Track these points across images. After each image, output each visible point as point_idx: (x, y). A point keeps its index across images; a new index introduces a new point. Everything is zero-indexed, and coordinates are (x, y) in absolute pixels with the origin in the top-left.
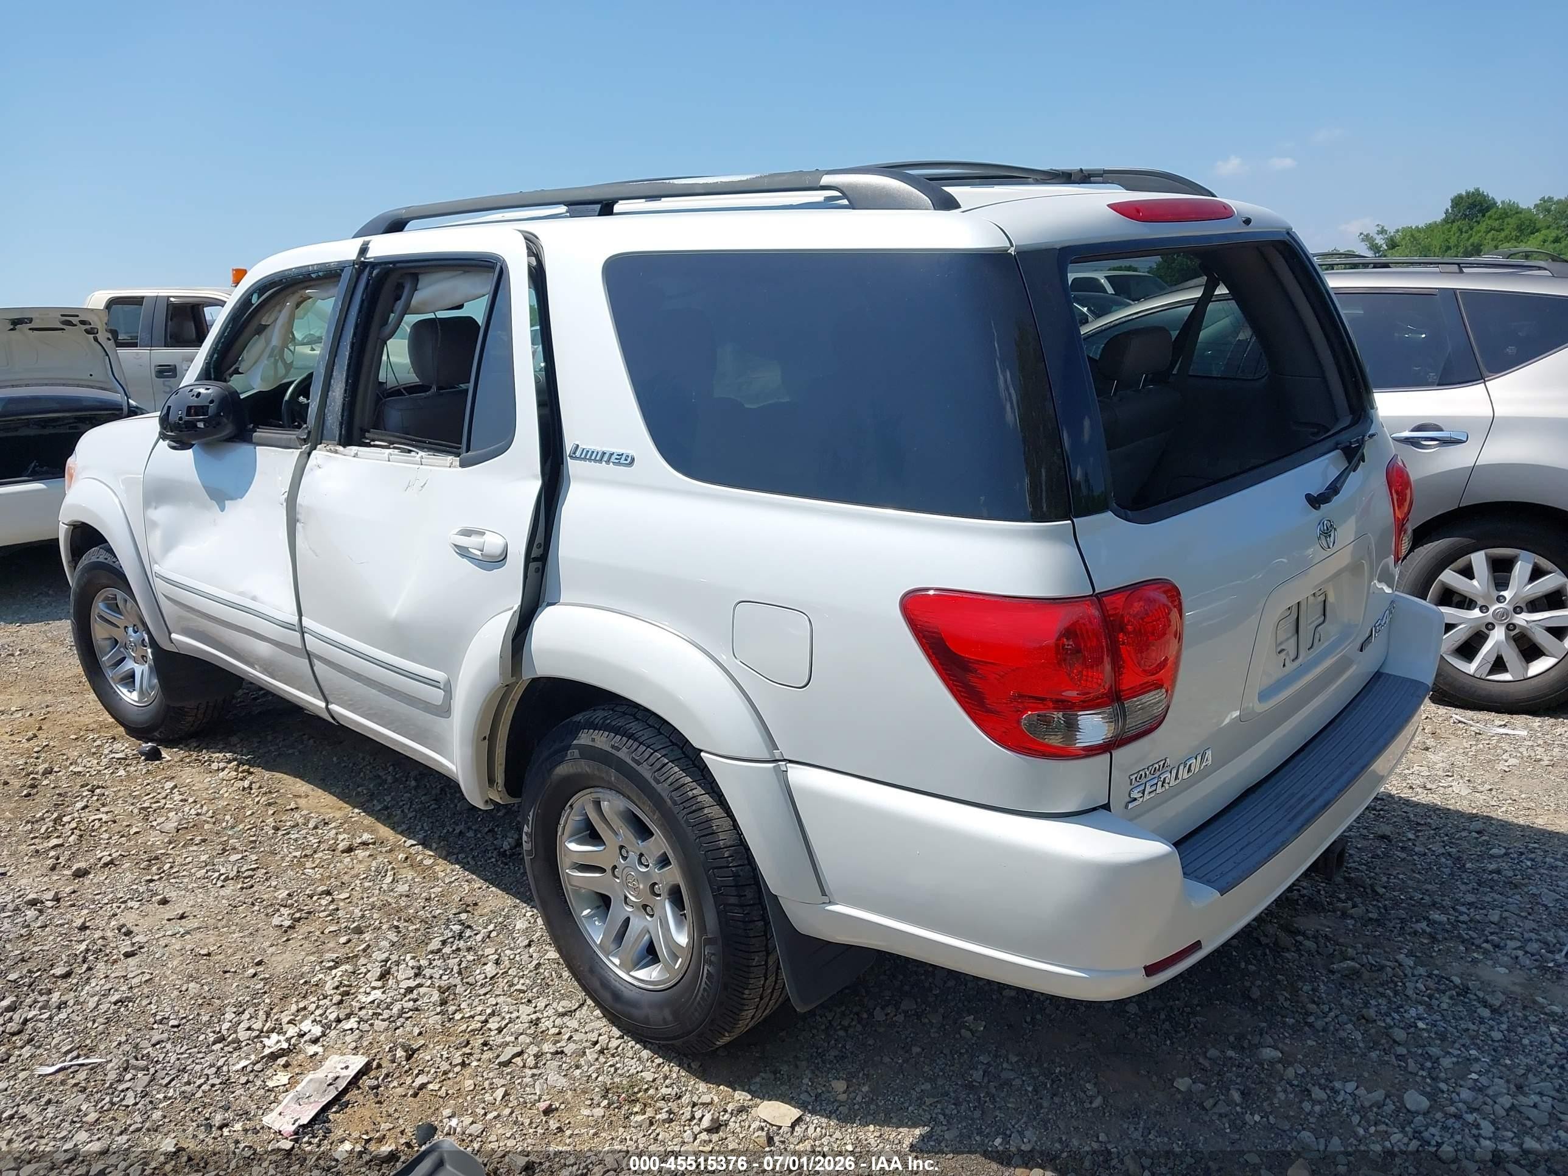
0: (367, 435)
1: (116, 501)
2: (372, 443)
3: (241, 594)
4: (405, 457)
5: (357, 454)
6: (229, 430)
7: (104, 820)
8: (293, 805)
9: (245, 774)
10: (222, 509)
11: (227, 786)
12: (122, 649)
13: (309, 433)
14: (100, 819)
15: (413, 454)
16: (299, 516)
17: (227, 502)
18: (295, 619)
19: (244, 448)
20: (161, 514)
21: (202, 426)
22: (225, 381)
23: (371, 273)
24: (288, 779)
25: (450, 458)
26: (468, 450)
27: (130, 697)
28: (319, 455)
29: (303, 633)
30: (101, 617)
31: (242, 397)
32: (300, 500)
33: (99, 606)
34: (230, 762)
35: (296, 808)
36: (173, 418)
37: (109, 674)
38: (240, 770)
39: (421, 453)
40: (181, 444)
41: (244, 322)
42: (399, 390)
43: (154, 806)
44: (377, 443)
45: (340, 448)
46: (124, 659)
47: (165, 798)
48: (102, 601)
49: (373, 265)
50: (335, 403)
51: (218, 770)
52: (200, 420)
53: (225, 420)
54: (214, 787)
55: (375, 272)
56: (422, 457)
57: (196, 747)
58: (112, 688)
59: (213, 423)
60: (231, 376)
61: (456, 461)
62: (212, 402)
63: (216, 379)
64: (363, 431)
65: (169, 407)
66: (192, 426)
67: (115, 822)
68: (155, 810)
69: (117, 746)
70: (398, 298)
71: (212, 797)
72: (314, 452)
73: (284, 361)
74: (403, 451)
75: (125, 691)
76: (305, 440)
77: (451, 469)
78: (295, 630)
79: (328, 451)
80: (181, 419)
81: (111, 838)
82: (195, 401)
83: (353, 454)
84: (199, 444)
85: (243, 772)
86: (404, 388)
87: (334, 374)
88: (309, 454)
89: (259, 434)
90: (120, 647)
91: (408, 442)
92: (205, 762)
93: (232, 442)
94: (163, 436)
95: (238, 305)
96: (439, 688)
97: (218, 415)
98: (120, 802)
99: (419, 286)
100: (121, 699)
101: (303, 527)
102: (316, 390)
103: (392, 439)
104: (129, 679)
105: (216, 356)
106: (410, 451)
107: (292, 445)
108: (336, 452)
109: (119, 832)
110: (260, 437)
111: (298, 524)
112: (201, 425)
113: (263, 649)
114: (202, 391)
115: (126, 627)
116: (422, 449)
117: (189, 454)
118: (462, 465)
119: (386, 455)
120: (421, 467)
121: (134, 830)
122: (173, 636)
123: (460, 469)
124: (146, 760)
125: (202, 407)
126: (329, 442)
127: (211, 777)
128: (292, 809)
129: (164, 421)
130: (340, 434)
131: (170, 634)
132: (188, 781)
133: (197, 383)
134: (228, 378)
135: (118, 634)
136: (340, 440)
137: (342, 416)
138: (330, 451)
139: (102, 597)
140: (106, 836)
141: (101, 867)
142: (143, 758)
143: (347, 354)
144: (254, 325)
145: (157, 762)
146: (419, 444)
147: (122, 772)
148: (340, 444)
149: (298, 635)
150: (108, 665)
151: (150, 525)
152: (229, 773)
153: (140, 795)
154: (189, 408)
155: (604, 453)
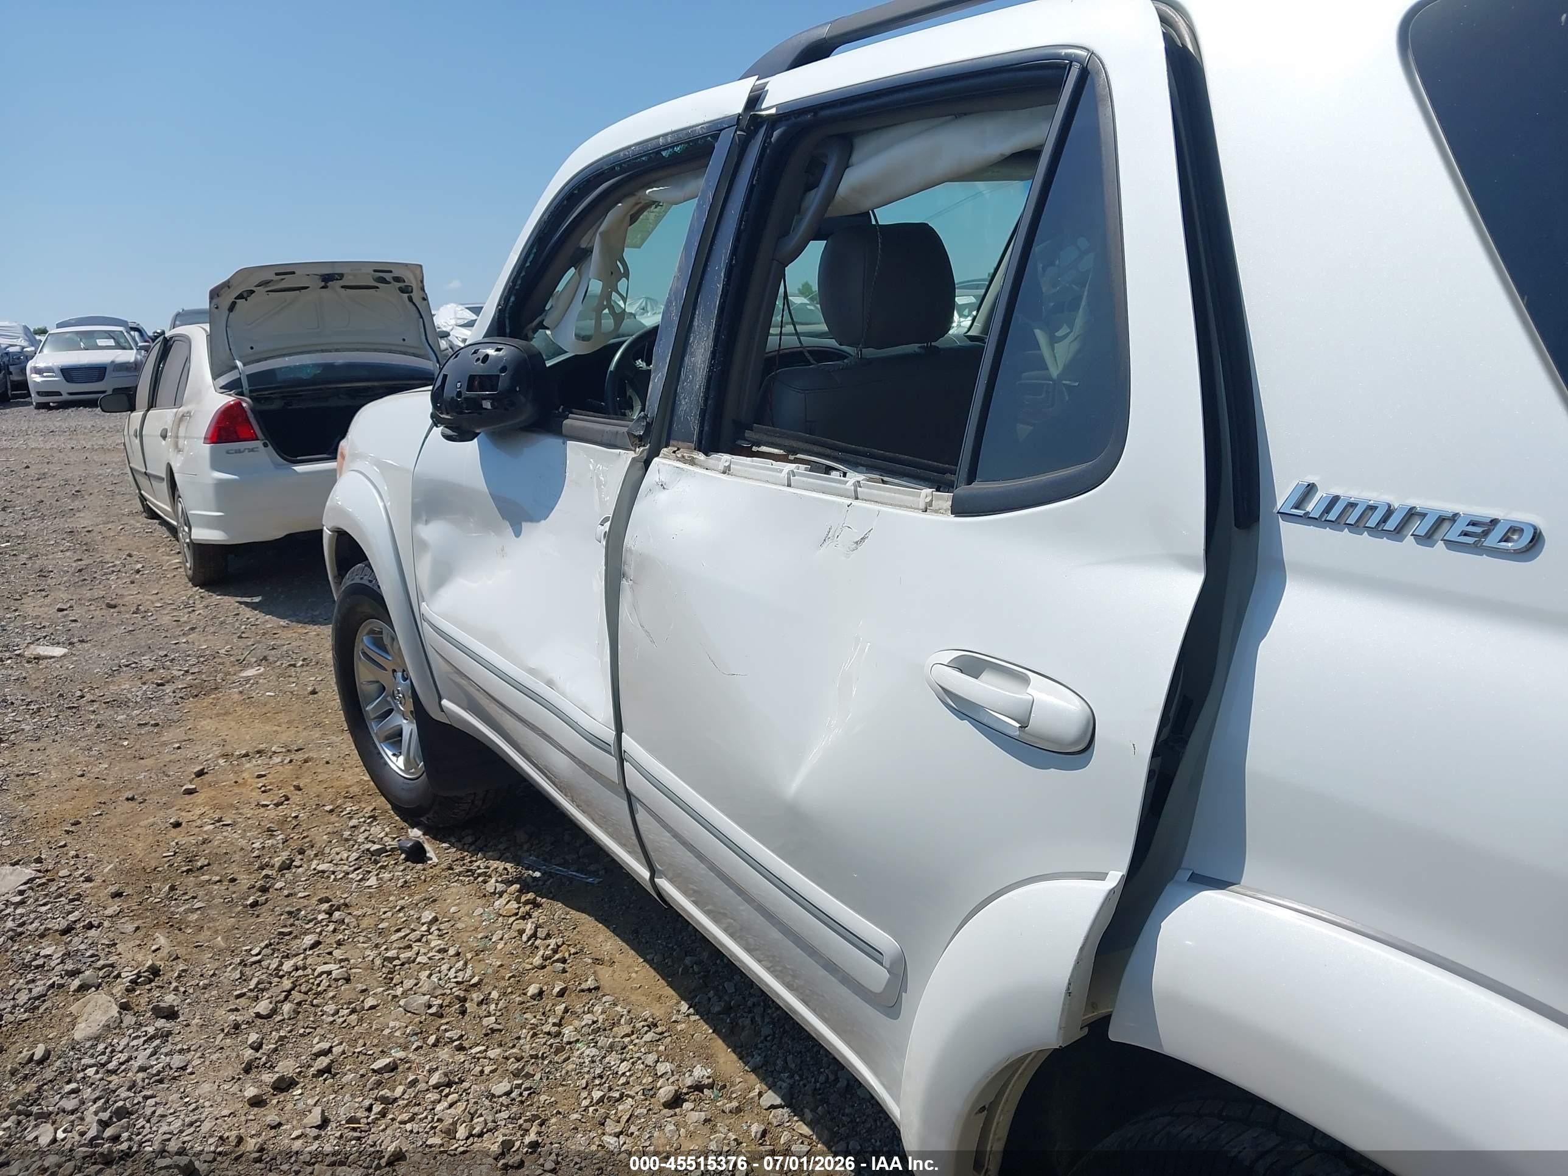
0: (748, 434)
1: (381, 505)
2: (755, 449)
3: (532, 671)
4: (817, 479)
5: (729, 468)
6: (527, 412)
7: (334, 975)
8: (590, 983)
9: (528, 907)
10: (518, 534)
11: (502, 927)
12: (389, 699)
13: (649, 425)
14: (329, 973)
15: (835, 475)
16: (626, 568)
17: (524, 524)
18: (609, 735)
19: (547, 443)
20: (433, 532)
21: (489, 407)
22: (527, 338)
23: (768, 135)
24: (587, 923)
25: (926, 492)
26: (970, 480)
27: (397, 764)
28: (663, 465)
29: (621, 761)
30: (365, 654)
31: (549, 364)
32: (629, 541)
33: (364, 641)
34: (509, 883)
35: (597, 988)
36: (449, 393)
37: (374, 728)
38: (523, 899)
39: (853, 477)
40: (460, 433)
41: (556, 242)
42: (801, 353)
43: (404, 956)
44: (764, 449)
45: (701, 457)
46: (390, 711)
47: (419, 940)
48: (368, 634)
49: (773, 121)
50: (694, 374)
51: (494, 893)
52: (485, 398)
53: (522, 398)
54: (487, 927)
55: (776, 134)
56: (858, 484)
57: (471, 844)
58: (376, 747)
59: (505, 402)
60: (535, 331)
61: (945, 500)
62: (504, 369)
63: (513, 335)
64: (740, 428)
65: (445, 376)
66: (475, 405)
67: (348, 980)
68: (403, 964)
69: (376, 830)
70: (814, 185)
71: (481, 945)
72: (656, 460)
73: (611, 308)
74: (815, 468)
75: (390, 753)
76: (640, 438)
77: (929, 516)
78: (610, 753)
79: (678, 460)
80: (459, 394)
81: (337, 1012)
82: (479, 368)
83: (721, 468)
84: (486, 434)
85: (527, 903)
86: (809, 352)
87: (696, 323)
88: (647, 463)
89: (573, 422)
90: (385, 697)
91: (828, 451)
92: (479, 875)
93: (533, 431)
94: (436, 421)
95: (546, 217)
96: (881, 964)
97: (511, 390)
98: (361, 939)
99: (855, 158)
100: (386, 763)
101: (631, 587)
102: (663, 351)
103: (795, 444)
104: (395, 738)
105: (512, 299)
106: (828, 470)
107: (618, 443)
108: (692, 462)
109: (350, 1003)
110: (571, 426)
111: (624, 582)
112: (487, 405)
113: (560, 762)
114: (491, 352)
115: (394, 671)
116: (855, 466)
117: (472, 447)
118: (960, 509)
119: (784, 474)
120: (855, 503)
121: (370, 1002)
122: (445, 702)
123: (952, 518)
124: (406, 860)
125: (489, 377)
126: (680, 444)
127: (483, 907)
128: (590, 990)
129: (436, 398)
130: (701, 432)
131: (440, 699)
132: (453, 909)
133: (486, 340)
134: (530, 334)
135: (385, 678)
136: (700, 441)
137: (706, 399)
138: (683, 459)
139: (365, 632)
140: (330, 1008)
141: (314, 1076)
142: (403, 856)
143: (720, 286)
144: (568, 250)
145: (420, 866)
146: (848, 456)
147: (372, 881)
148: (700, 448)
149: (614, 761)
150: (372, 717)
151: (419, 546)
152: (506, 904)
153: (388, 928)
154: (472, 378)
155: (1390, 512)
